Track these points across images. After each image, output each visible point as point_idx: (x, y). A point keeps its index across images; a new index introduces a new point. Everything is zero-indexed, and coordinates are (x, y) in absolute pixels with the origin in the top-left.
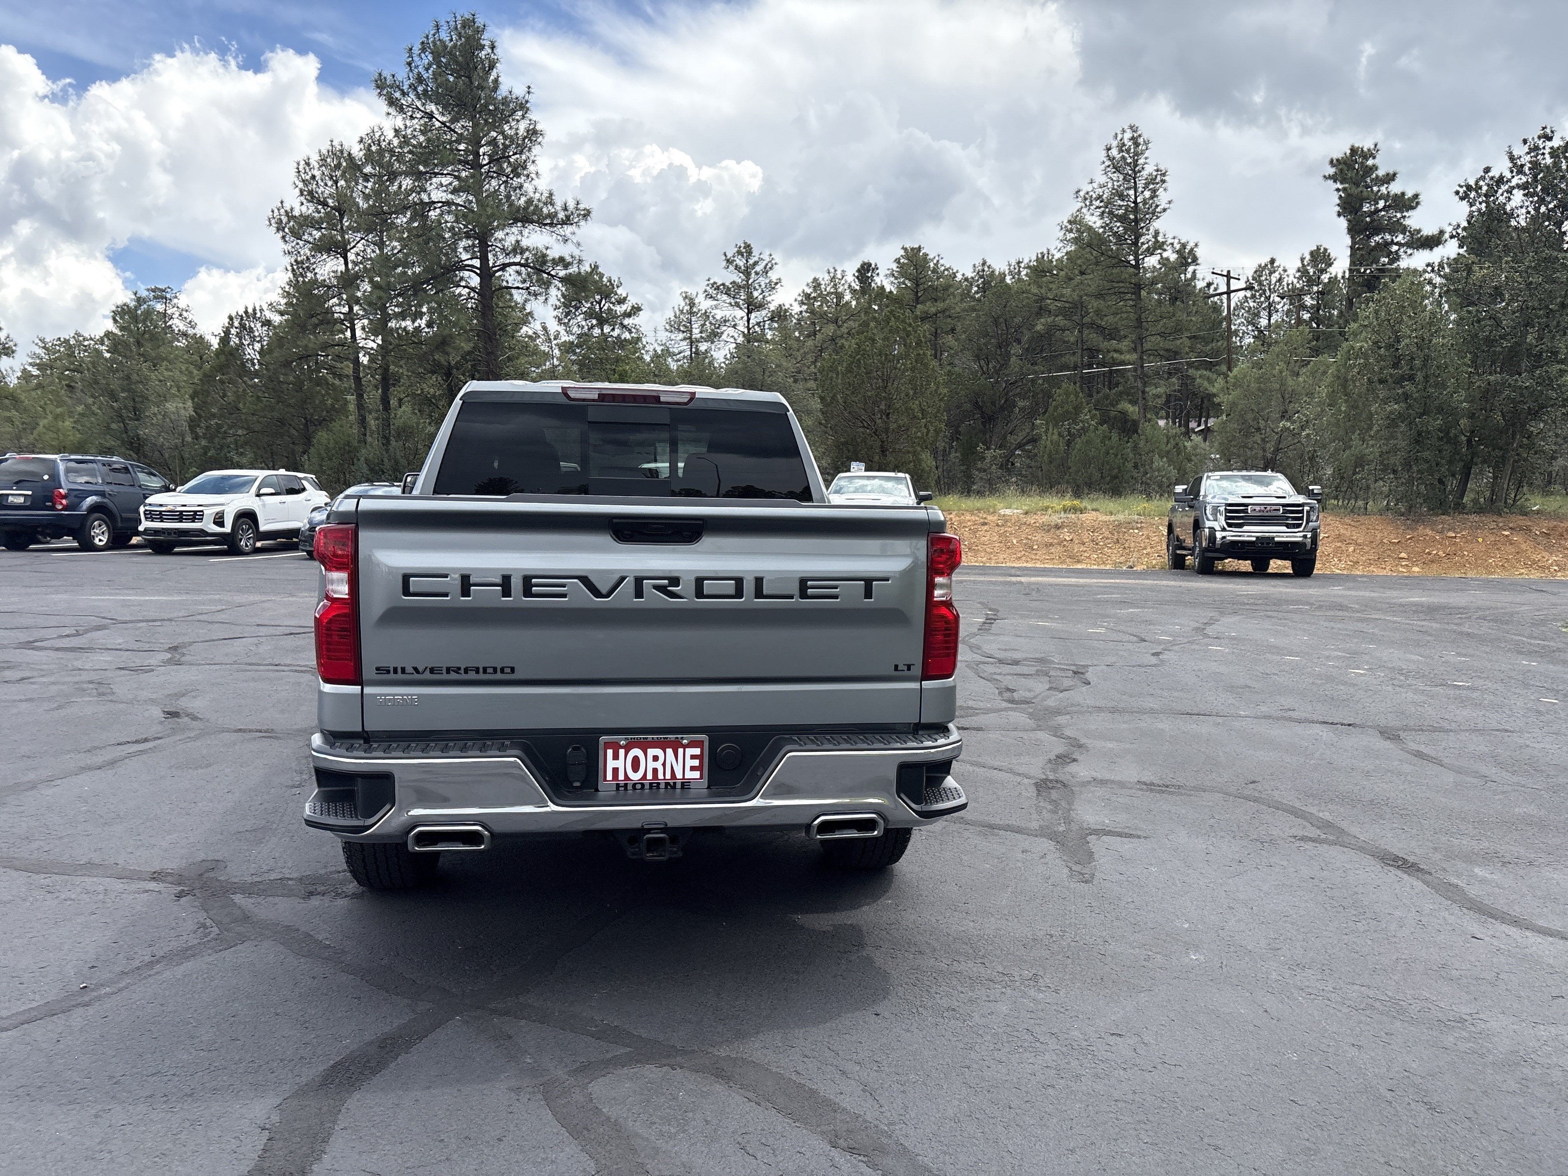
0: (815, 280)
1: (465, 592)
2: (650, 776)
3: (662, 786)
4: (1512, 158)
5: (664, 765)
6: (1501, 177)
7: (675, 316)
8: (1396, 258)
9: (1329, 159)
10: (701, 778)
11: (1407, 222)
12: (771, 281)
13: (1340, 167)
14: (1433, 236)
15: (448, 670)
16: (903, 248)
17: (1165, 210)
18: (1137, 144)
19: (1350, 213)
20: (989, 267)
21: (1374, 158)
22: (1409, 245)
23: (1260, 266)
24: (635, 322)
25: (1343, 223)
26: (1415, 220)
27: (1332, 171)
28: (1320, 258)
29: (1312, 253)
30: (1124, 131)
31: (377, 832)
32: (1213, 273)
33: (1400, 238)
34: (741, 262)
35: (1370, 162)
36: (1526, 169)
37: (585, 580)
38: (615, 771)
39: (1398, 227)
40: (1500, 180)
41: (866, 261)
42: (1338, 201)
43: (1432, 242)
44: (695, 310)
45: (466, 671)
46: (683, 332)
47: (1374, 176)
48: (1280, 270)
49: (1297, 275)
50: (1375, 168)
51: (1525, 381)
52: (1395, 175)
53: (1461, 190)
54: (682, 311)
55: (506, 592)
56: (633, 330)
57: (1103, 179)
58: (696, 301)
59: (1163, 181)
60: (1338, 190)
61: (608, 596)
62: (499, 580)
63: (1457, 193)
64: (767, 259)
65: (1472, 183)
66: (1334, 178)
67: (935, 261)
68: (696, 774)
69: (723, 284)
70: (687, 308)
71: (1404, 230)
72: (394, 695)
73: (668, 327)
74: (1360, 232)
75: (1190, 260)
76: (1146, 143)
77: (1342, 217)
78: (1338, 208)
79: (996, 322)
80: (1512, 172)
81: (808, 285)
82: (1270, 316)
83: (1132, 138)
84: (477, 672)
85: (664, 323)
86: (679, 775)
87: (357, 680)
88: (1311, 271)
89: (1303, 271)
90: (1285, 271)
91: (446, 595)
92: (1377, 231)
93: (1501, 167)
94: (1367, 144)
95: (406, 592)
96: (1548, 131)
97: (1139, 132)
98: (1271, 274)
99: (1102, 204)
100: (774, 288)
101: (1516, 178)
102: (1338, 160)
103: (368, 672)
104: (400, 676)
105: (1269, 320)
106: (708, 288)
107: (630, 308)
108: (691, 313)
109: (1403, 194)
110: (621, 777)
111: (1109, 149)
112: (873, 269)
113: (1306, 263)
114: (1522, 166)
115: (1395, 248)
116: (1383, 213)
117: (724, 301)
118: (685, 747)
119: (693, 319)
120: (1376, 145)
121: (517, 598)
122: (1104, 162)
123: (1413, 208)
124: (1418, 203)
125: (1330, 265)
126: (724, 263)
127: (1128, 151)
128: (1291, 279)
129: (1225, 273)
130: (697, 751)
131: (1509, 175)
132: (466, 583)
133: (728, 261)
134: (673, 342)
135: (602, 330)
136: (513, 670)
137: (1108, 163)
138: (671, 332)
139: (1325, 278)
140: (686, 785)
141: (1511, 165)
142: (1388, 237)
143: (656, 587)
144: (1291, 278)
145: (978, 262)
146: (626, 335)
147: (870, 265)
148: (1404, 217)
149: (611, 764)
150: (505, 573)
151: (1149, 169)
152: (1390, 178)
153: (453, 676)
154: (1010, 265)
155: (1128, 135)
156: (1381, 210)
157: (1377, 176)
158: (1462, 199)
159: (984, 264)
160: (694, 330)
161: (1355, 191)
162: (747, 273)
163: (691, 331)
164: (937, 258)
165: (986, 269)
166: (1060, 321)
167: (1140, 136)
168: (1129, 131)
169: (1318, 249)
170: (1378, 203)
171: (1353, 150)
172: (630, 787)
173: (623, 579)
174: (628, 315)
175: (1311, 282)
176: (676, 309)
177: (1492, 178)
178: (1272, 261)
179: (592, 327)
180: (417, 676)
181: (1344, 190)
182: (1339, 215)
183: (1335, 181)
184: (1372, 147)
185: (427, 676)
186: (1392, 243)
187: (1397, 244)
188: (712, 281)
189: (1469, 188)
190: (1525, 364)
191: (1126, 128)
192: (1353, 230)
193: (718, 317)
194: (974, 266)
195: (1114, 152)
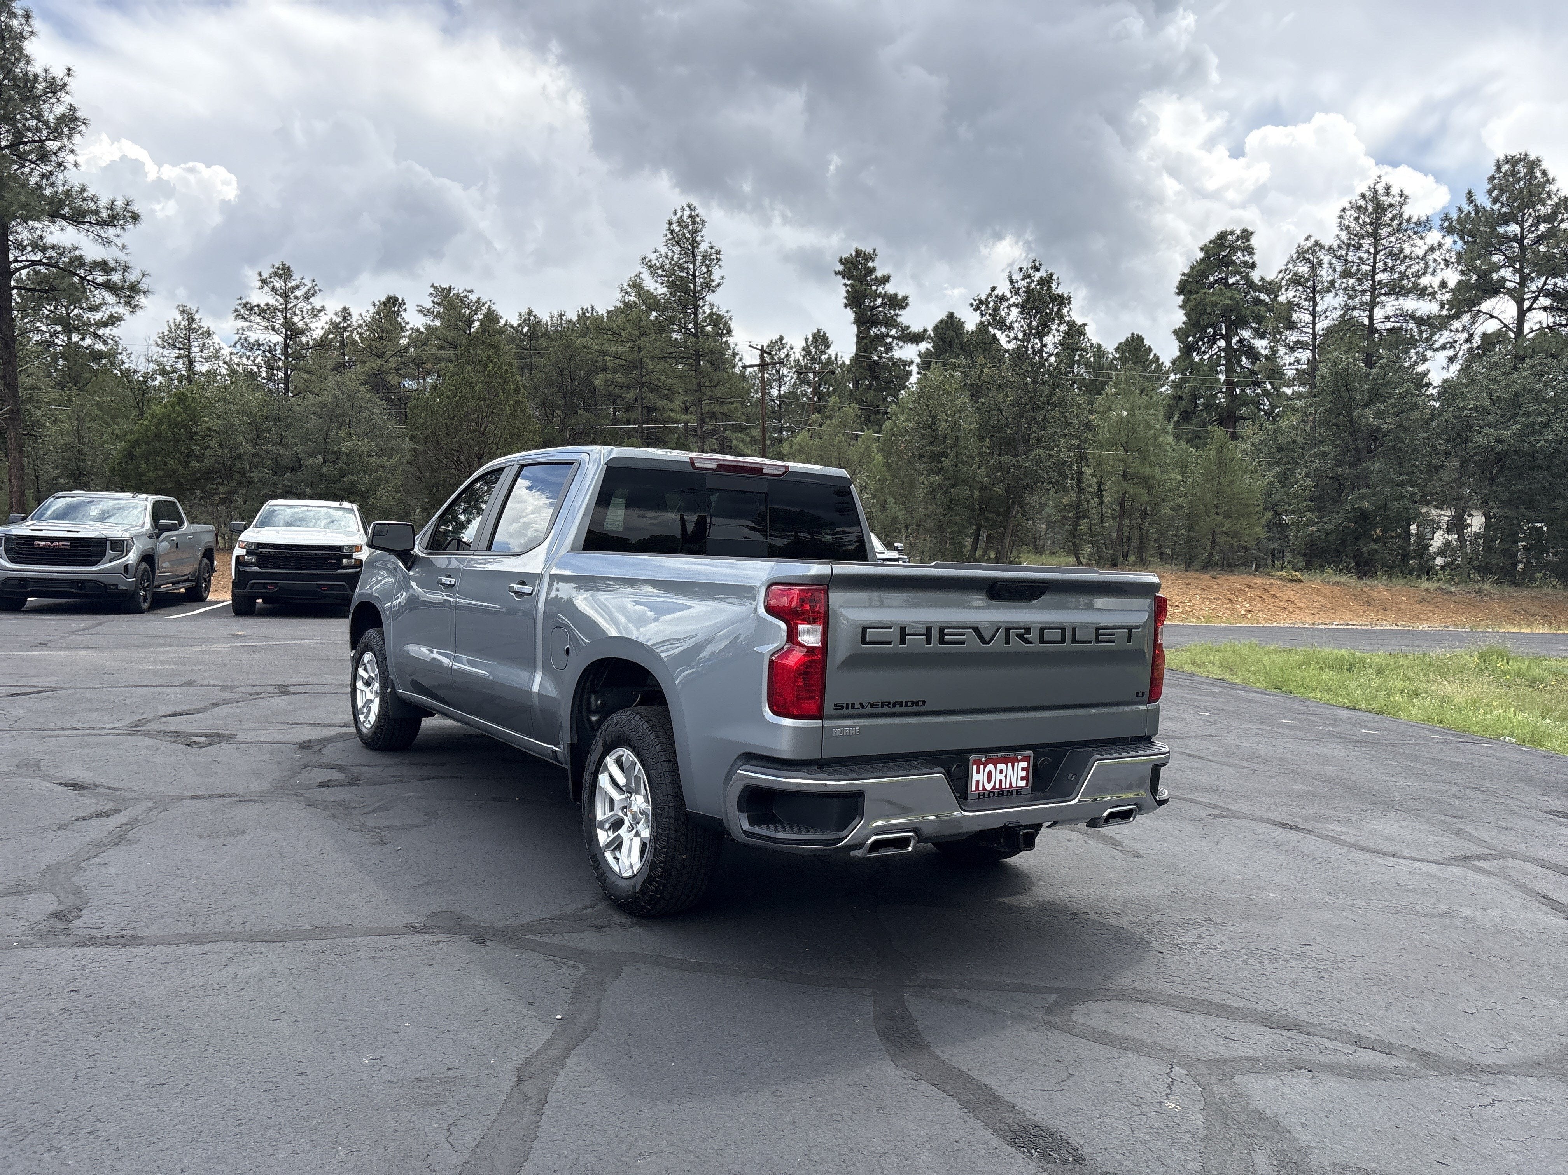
0: (345, 309)
1: (903, 641)
2: (997, 787)
3: (1005, 793)
4: (1011, 282)
5: (1006, 776)
6: (1003, 296)
7: (170, 332)
8: (889, 348)
9: (838, 258)
10: (1027, 784)
11: (899, 319)
12: (313, 309)
13: (848, 265)
14: (919, 333)
15: (883, 705)
16: (433, 286)
17: (719, 285)
18: (694, 223)
19: (856, 306)
20: (535, 317)
21: (873, 261)
22: (900, 338)
23: (771, 342)
24: (113, 333)
25: (850, 315)
26: (905, 317)
27: (841, 268)
28: (820, 340)
29: (814, 335)
30: (683, 209)
31: (850, 843)
32: (750, 346)
33: (893, 332)
34: (278, 284)
35: (870, 264)
36: (1021, 291)
37: (976, 630)
38: (977, 782)
39: (891, 323)
40: (1003, 298)
41: (392, 294)
42: (845, 295)
43: (916, 338)
44: (194, 326)
45: (894, 705)
46: (180, 349)
47: (873, 277)
48: (788, 347)
49: (803, 353)
50: (873, 270)
51: (1023, 462)
52: (889, 277)
53: (975, 303)
54: (178, 327)
55: (929, 641)
56: (110, 341)
57: (663, 250)
58: (197, 317)
59: (718, 260)
60: (846, 285)
61: (989, 642)
62: (924, 631)
63: (972, 305)
64: (310, 285)
65: (983, 298)
66: (842, 274)
67: (487, 306)
68: (1023, 783)
69: (258, 306)
70: (185, 323)
71: (897, 325)
72: (844, 727)
73: (159, 341)
74: (863, 324)
75: (725, 332)
76: (703, 223)
77: (848, 308)
78: (845, 301)
79: (561, 372)
80: (1011, 292)
81: (336, 313)
82: (780, 387)
83: (690, 216)
84: (901, 706)
85: (156, 337)
86: (1014, 785)
87: (820, 716)
88: (813, 351)
89: (807, 350)
90: (792, 348)
91: (890, 643)
92: (876, 323)
93: (1004, 288)
94: (869, 250)
95: (864, 641)
96: (1037, 264)
97: (696, 212)
98: (780, 349)
99: (664, 273)
100: (316, 316)
101: (1014, 298)
102: (845, 259)
103: (829, 709)
104: (850, 711)
105: (779, 391)
106: (239, 308)
107: (106, 317)
108: (190, 329)
109: (896, 295)
110: (981, 788)
111: (671, 224)
112: (400, 305)
113: (809, 343)
114: (1019, 289)
115: (889, 340)
116: (880, 309)
117: (258, 324)
118: (1019, 761)
119: (192, 336)
120: (874, 251)
121: (934, 645)
122: (666, 235)
123: (903, 308)
124: (907, 304)
125: (829, 347)
126: (259, 284)
127: (687, 226)
128: (797, 356)
129: (760, 347)
130: (1024, 764)
131: (1009, 295)
132: (903, 633)
133: (264, 282)
134: (165, 359)
135: (70, 339)
136: (924, 702)
137: (670, 236)
138: (164, 347)
139: (824, 357)
140: (1019, 790)
141: (1010, 287)
142: (884, 330)
143: (1018, 635)
144: (797, 354)
145: (524, 310)
146: (100, 346)
147: (396, 299)
148: (897, 315)
149: (975, 777)
150: (929, 625)
151: (704, 247)
152: (885, 280)
153: (886, 710)
154: (552, 317)
155: (687, 213)
156: (879, 307)
157: (876, 277)
158: (975, 310)
159: (530, 313)
160: (193, 348)
161: (861, 288)
162: (285, 296)
163: (190, 349)
164: (489, 303)
165: (532, 318)
166: (620, 378)
167: (697, 215)
168: (687, 209)
169: (819, 332)
170: (876, 300)
171: (858, 253)
172: (986, 796)
173: (998, 629)
174: (105, 324)
175: (814, 360)
176: (171, 323)
177: (997, 296)
178: (781, 339)
179: (55, 334)
180: (861, 711)
181: (852, 286)
182: (846, 306)
183: (843, 277)
184: (872, 252)
185: (869, 710)
186: (888, 335)
187: (893, 337)
188: (244, 301)
189: (981, 302)
190: (1022, 448)
191: (685, 206)
192: (858, 321)
193: (252, 340)
194: (520, 314)
195: (675, 227)
